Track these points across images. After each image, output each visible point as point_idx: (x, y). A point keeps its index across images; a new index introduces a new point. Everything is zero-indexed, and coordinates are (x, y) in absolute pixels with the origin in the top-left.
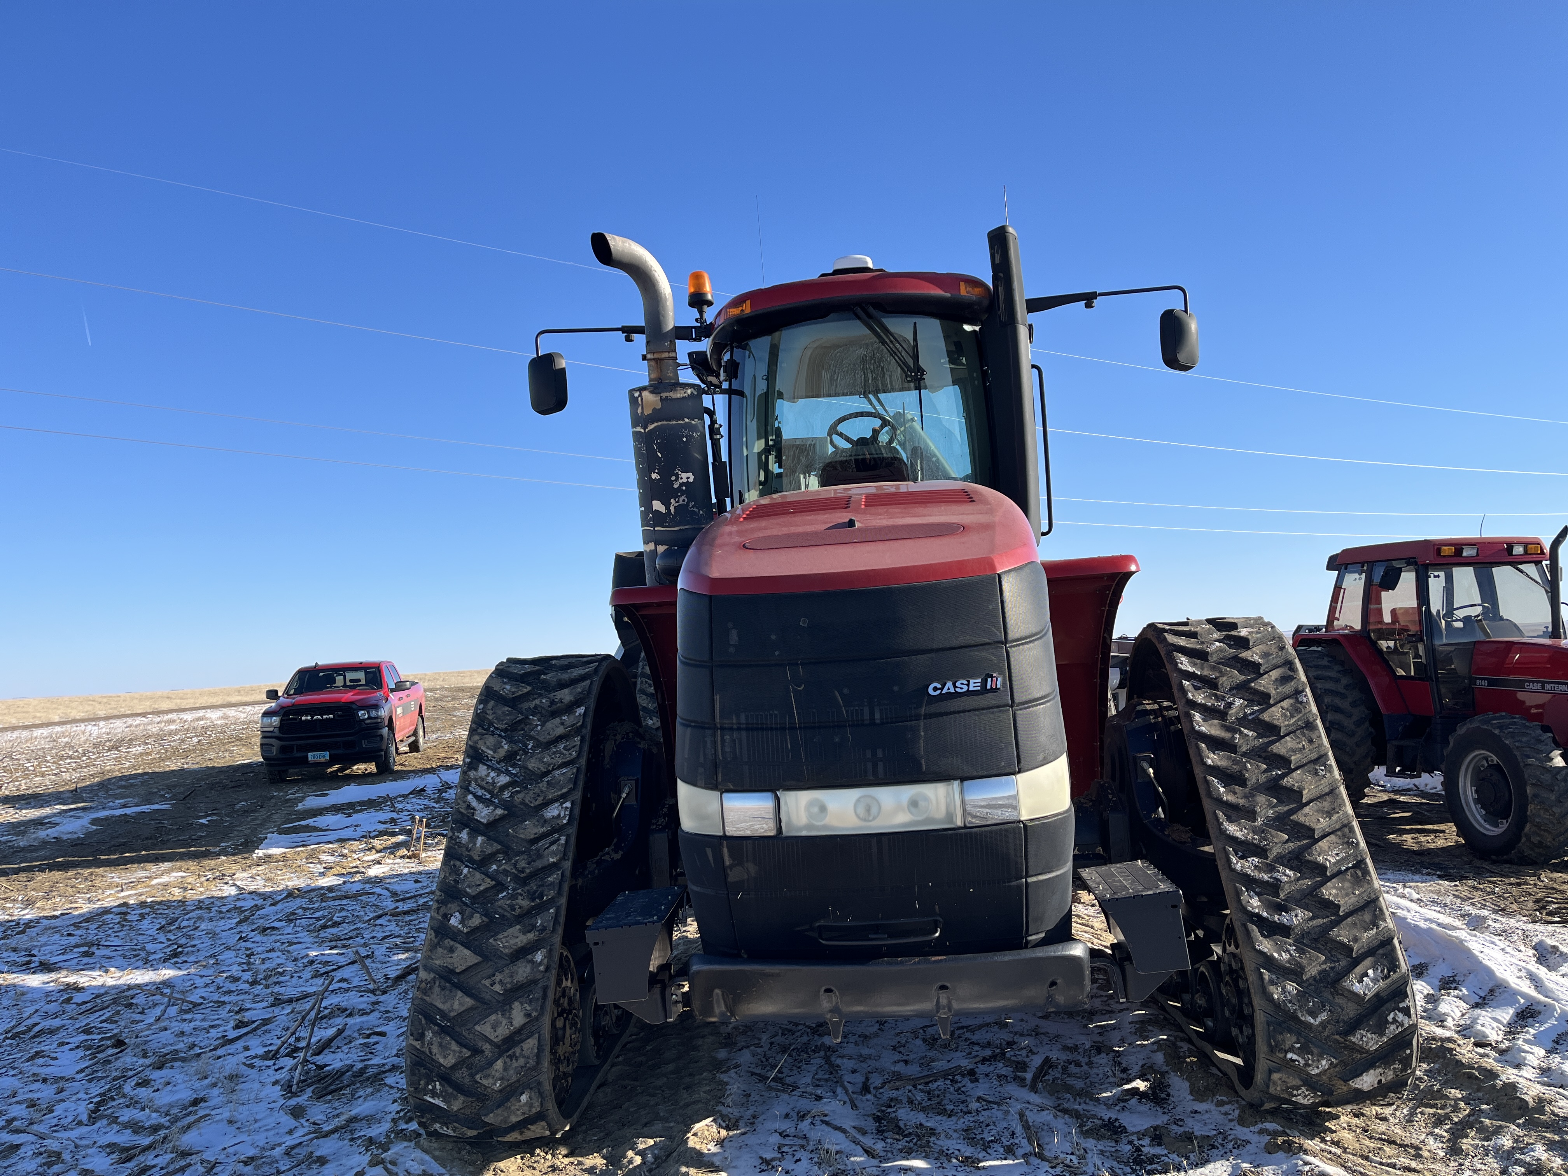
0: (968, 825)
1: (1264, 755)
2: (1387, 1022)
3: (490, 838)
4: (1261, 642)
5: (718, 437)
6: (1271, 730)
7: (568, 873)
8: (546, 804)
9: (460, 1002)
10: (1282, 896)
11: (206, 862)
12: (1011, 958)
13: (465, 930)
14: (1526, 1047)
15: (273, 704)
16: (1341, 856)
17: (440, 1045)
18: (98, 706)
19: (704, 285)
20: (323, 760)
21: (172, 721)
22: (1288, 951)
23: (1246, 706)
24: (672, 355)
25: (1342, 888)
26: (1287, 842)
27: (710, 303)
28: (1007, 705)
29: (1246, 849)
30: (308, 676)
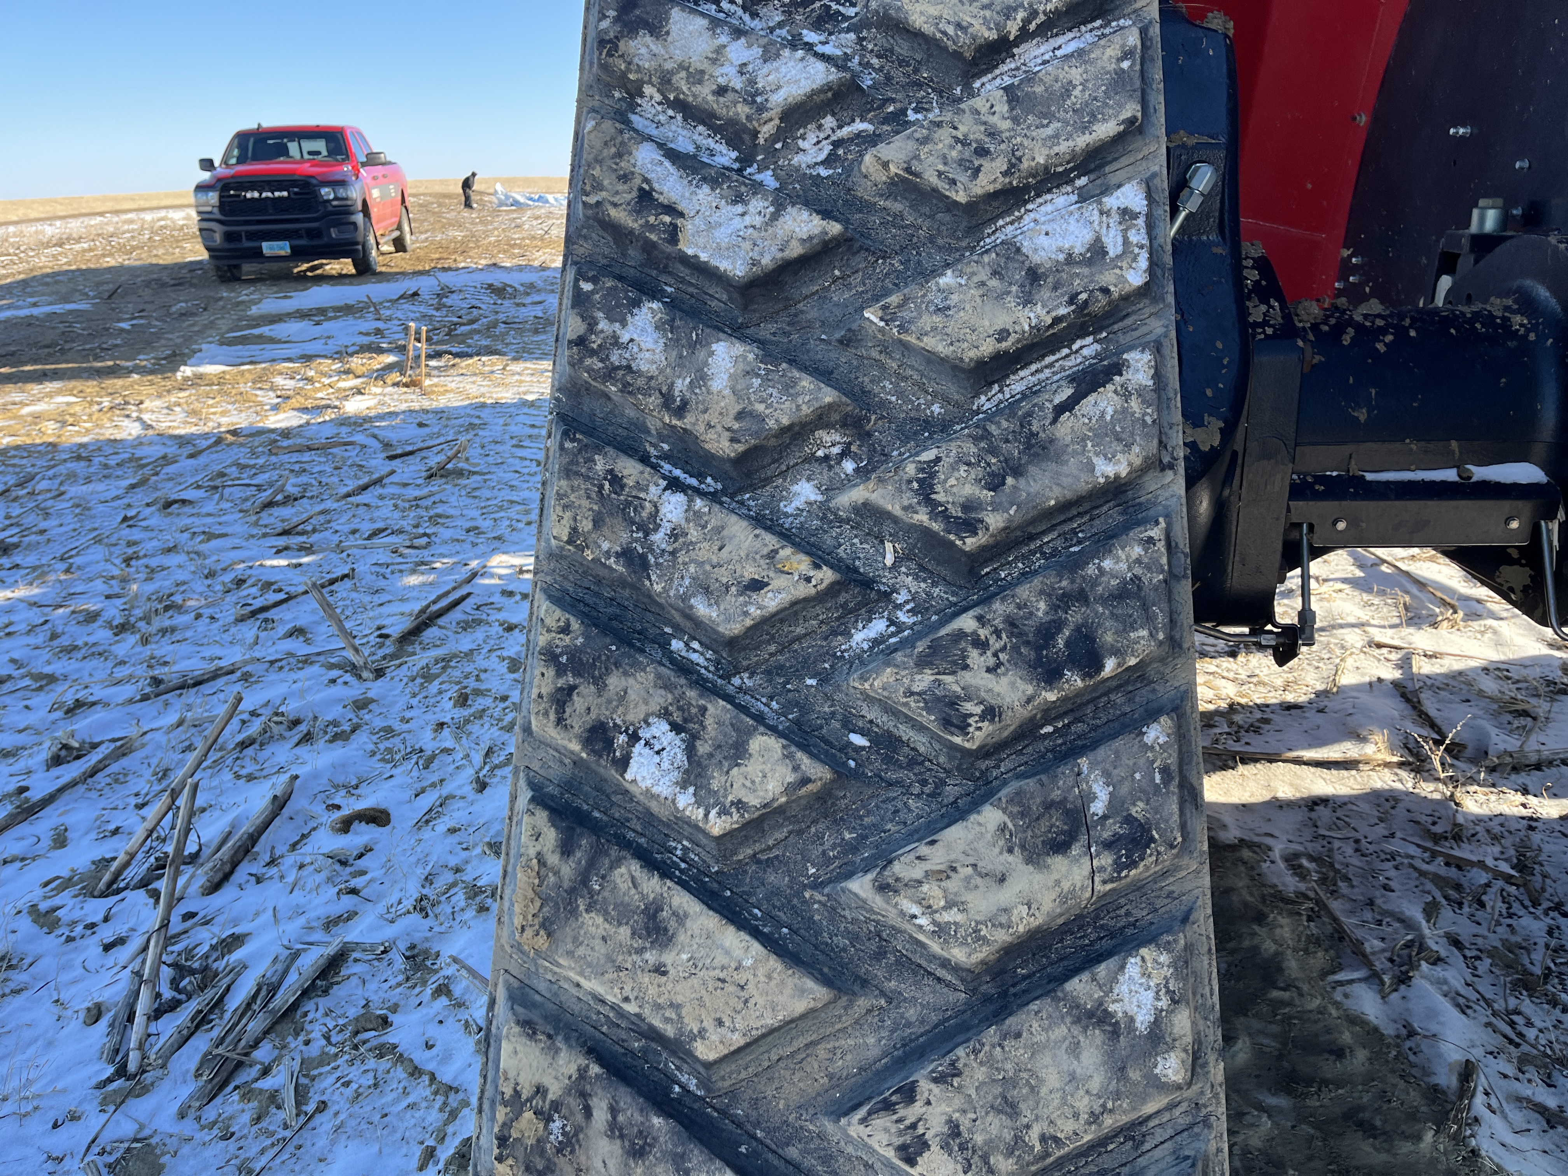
8: (1025, 193)
11: (108, 383)
13: (717, 825)
15: (206, 175)
20: (282, 253)
21: (131, 222)
30: (252, 141)
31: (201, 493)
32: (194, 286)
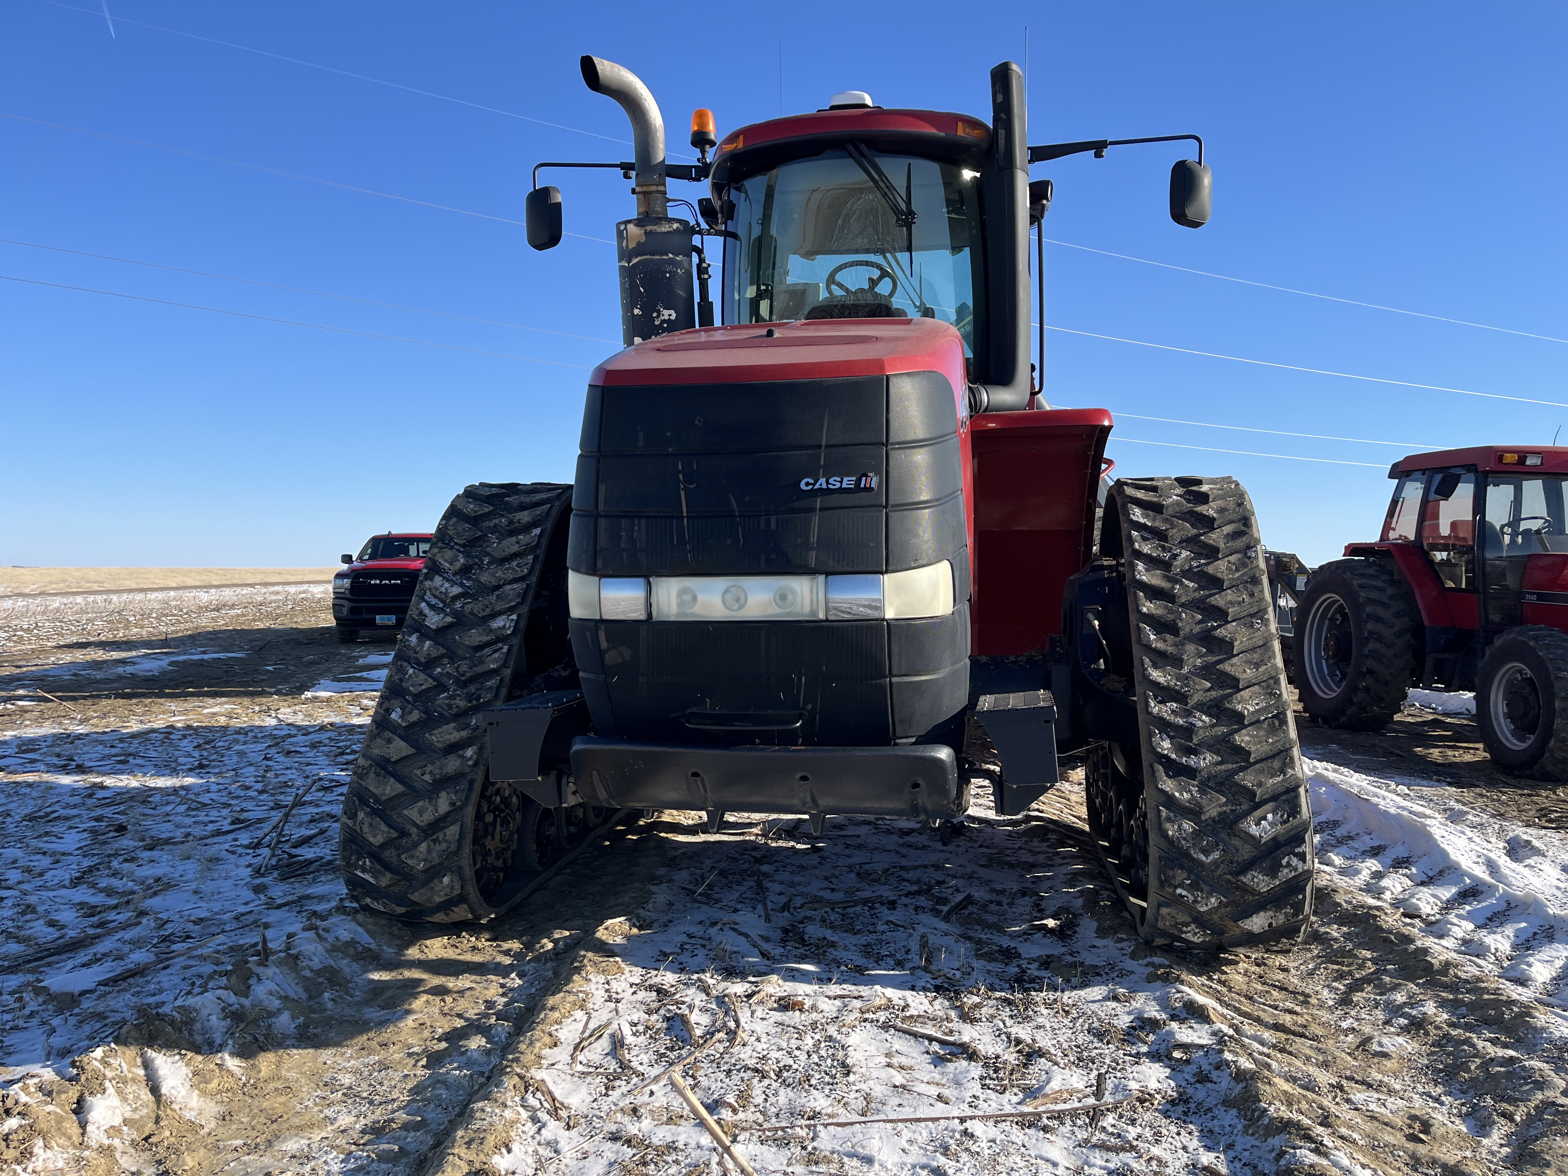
0: (830, 618)
1: (1202, 606)
2: (1281, 865)
3: (437, 643)
4: (1222, 497)
5: (706, 276)
6: (1215, 583)
7: (507, 680)
8: (494, 616)
9: (391, 788)
10: (1195, 741)
11: (258, 700)
12: (869, 753)
13: (404, 724)
14: (1455, 921)
15: (345, 567)
16: (1261, 705)
17: (371, 825)
18: (214, 576)
19: (708, 124)
20: (390, 623)
21: (278, 593)
22: (1190, 791)
23: (1192, 559)
24: (661, 188)
25: (1256, 736)
26: (1209, 690)
27: (712, 144)
28: (881, 506)
29: (1165, 694)
30: (382, 543)
31: (307, 749)
32: (322, 645)
